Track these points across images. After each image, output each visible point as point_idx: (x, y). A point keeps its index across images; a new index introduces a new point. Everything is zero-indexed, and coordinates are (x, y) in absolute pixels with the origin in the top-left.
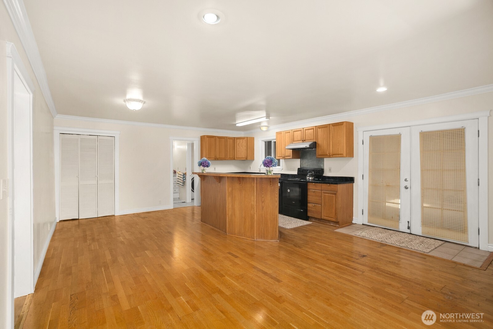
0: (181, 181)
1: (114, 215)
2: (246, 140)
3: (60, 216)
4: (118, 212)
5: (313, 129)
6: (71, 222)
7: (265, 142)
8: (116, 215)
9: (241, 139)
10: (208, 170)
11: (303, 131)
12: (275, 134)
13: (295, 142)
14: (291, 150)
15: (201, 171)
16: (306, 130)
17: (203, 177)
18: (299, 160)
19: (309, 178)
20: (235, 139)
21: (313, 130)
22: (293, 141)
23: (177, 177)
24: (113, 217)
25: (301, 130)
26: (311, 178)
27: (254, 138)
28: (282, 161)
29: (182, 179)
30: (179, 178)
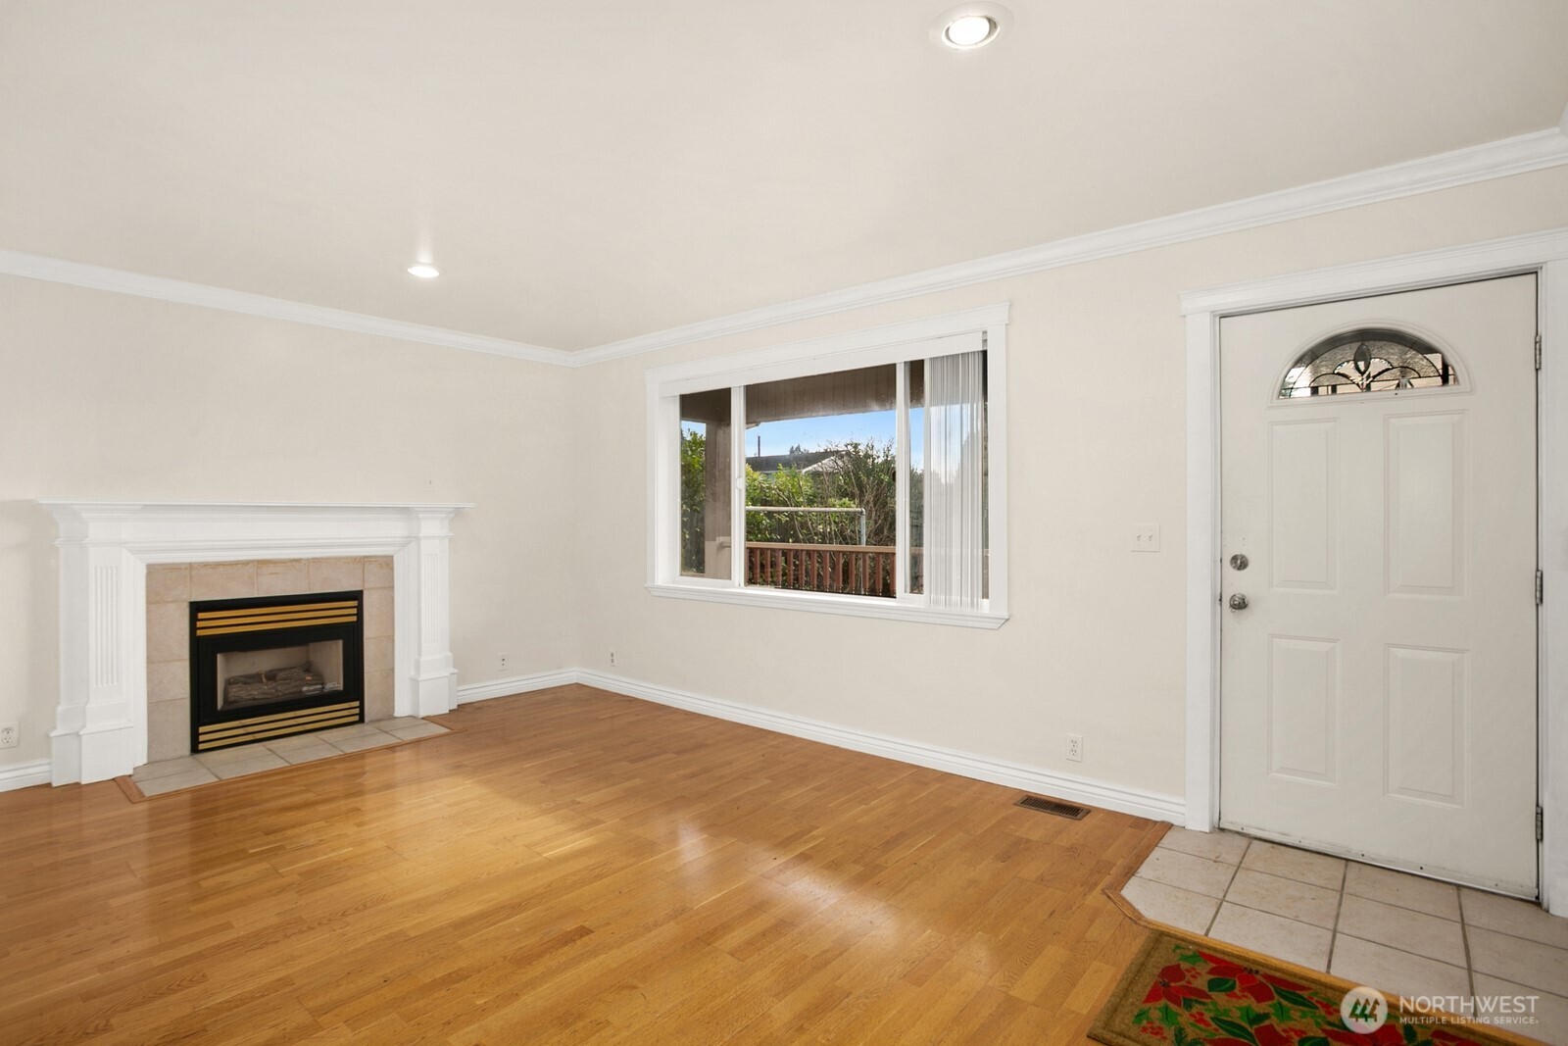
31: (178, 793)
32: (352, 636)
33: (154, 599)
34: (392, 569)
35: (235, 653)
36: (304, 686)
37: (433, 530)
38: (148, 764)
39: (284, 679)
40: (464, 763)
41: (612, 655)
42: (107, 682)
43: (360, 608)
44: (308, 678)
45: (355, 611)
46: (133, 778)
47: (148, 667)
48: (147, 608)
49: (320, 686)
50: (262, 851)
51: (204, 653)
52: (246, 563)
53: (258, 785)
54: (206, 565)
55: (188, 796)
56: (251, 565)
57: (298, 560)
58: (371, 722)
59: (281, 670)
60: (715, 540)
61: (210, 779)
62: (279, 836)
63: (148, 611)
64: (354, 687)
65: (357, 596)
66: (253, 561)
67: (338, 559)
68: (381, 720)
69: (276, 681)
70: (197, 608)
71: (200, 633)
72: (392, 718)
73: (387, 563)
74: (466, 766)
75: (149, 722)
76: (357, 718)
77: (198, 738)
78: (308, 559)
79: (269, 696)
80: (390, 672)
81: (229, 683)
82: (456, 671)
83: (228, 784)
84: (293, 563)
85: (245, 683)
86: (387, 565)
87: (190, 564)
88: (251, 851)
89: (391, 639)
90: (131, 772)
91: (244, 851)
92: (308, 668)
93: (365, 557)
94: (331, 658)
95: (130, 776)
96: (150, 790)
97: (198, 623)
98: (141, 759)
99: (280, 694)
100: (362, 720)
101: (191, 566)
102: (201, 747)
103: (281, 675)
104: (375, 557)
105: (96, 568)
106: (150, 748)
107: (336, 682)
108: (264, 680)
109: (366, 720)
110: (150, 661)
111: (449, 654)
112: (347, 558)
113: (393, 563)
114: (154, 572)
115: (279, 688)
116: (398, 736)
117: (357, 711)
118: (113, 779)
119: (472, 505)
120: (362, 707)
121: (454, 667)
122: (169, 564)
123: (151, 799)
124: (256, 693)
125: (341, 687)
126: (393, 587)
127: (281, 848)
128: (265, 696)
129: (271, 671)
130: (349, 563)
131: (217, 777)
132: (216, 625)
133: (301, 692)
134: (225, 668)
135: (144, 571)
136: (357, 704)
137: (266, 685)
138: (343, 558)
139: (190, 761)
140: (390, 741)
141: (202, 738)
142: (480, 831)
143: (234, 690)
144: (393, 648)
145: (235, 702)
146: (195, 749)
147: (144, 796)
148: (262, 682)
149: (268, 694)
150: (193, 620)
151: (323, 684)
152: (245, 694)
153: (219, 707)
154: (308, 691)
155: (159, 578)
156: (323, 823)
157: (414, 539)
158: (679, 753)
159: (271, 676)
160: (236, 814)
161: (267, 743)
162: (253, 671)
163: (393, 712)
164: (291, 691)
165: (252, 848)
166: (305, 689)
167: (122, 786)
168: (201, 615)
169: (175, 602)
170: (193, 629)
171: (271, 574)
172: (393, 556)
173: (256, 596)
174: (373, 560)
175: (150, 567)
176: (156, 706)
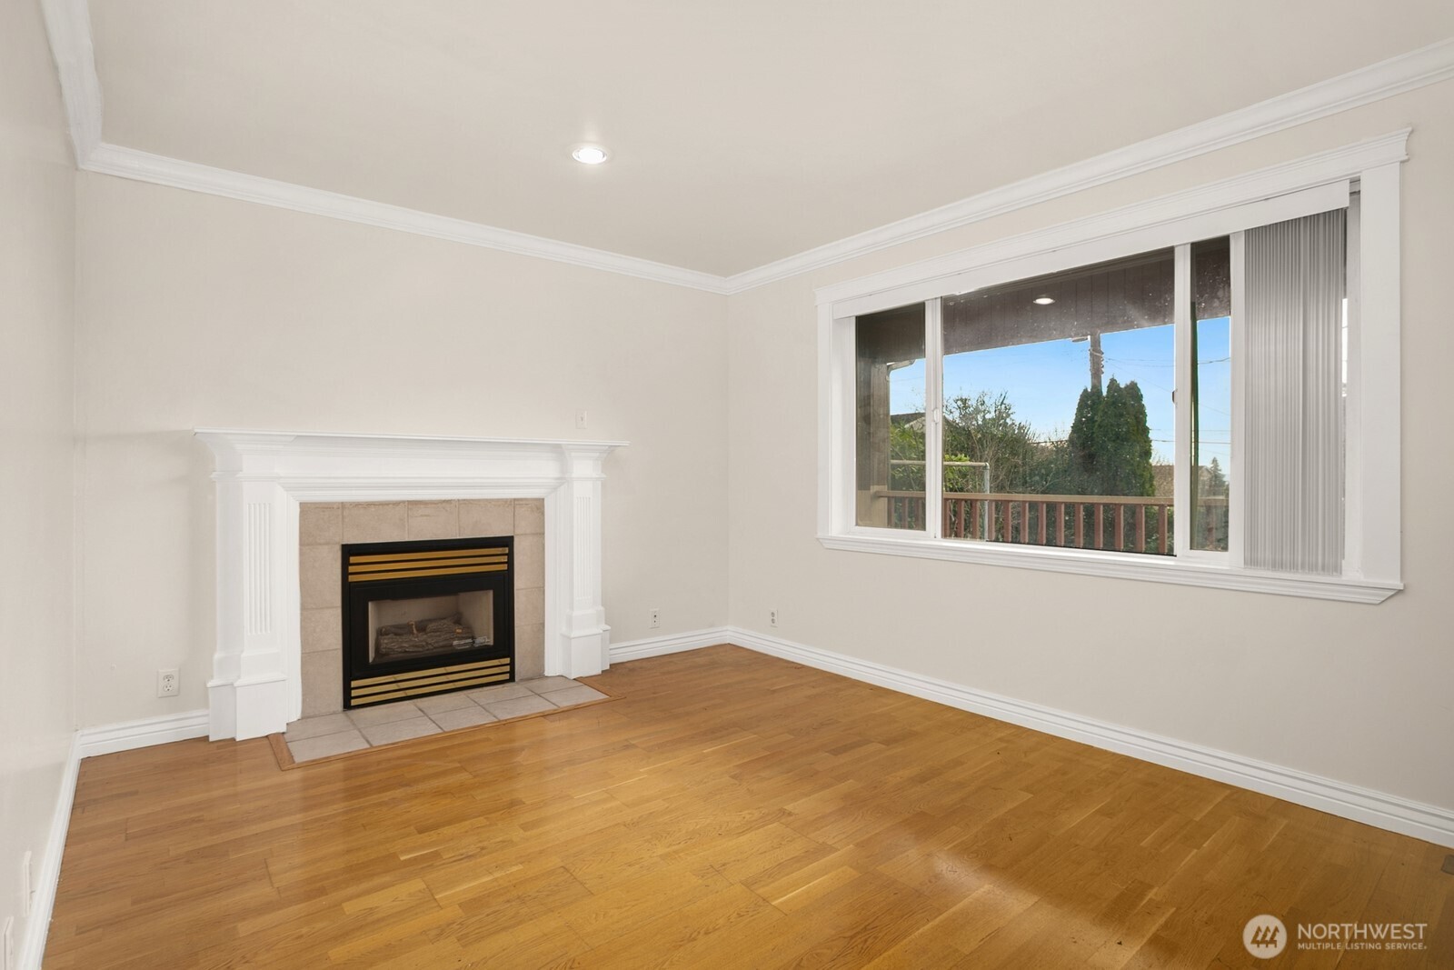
31: (327, 760)
32: (501, 586)
33: (307, 540)
34: (543, 514)
35: (389, 601)
36: (454, 639)
37: (585, 470)
38: (303, 718)
39: (434, 631)
40: (633, 742)
41: (773, 614)
42: (261, 630)
43: (511, 555)
44: (459, 631)
45: (504, 558)
46: (285, 736)
47: (302, 614)
48: (301, 550)
49: (470, 641)
50: (415, 859)
51: (356, 599)
52: (397, 504)
53: (410, 756)
54: (357, 505)
55: (340, 766)
56: (402, 506)
57: (449, 502)
58: (522, 680)
59: (430, 621)
60: (869, 489)
61: (361, 745)
62: (433, 836)
63: (301, 554)
64: (504, 644)
65: (507, 542)
66: (404, 502)
67: (489, 501)
68: (532, 679)
69: (426, 634)
70: (349, 551)
71: (352, 578)
72: (541, 676)
73: (538, 506)
74: (634, 746)
75: (302, 674)
76: (507, 677)
77: (350, 693)
78: (459, 501)
79: (421, 649)
80: (540, 627)
81: (380, 633)
82: (609, 628)
83: (381, 752)
84: (444, 504)
85: (396, 634)
86: (538, 509)
87: (342, 503)
88: (403, 858)
89: (542, 590)
90: (283, 729)
91: (394, 856)
92: (458, 619)
93: (515, 500)
94: (482, 609)
95: (283, 733)
96: (302, 753)
97: (350, 567)
98: (295, 713)
99: (430, 647)
100: (512, 679)
101: (343, 505)
102: (354, 702)
103: (431, 626)
104: (526, 499)
105: (249, 504)
106: (304, 701)
107: (486, 637)
108: (415, 631)
109: (516, 679)
110: (303, 608)
111: (602, 608)
112: (498, 500)
113: (544, 507)
114: (306, 510)
115: (429, 641)
116: (553, 701)
117: (507, 669)
118: (267, 736)
119: (626, 443)
120: (512, 664)
121: (606, 623)
122: (321, 503)
123: (300, 766)
124: (406, 645)
125: (492, 643)
126: (544, 534)
127: (436, 855)
128: (416, 649)
129: (422, 621)
130: (499, 506)
131: (368, 742)
132: (372, 570)
133: (451, 645)
134: (376, 616)
135: (298, 510)
136: (507, 660)
137: (417, 637)
138: (493, 500)
139: (342, 718)
140: (547, 707)
141: (354, 693)
142: (676, 852)
143: (386, 641)
144: (544, 600)
145: (387, 654)
146: (347, 706)
147: (294, 762)
148: (413, 634)
149: (416, 646)
150: (345, 564)
151: (473, 638)
152: (396, 646)
153: (371, 660)
154: (459, 645)
155: (312, 515)
156: (481, 821)
157: (563, 480)
158: (889, 742)
159: (422, 627)
160: (387, 796)
161: (419, 701)
162: (403, 621)
163: (544, 671)
164: (441, 644)
165: (404, 852)
166: (455, 643)
167: (274, 743)
168: (353, 559)
169: (327, 544)
170: (345, 574)
171: (422, 516)
172: (543, 499)
173: (407, 540)
174: (524, 502)
175: (303, 505)
176: (309, 656)
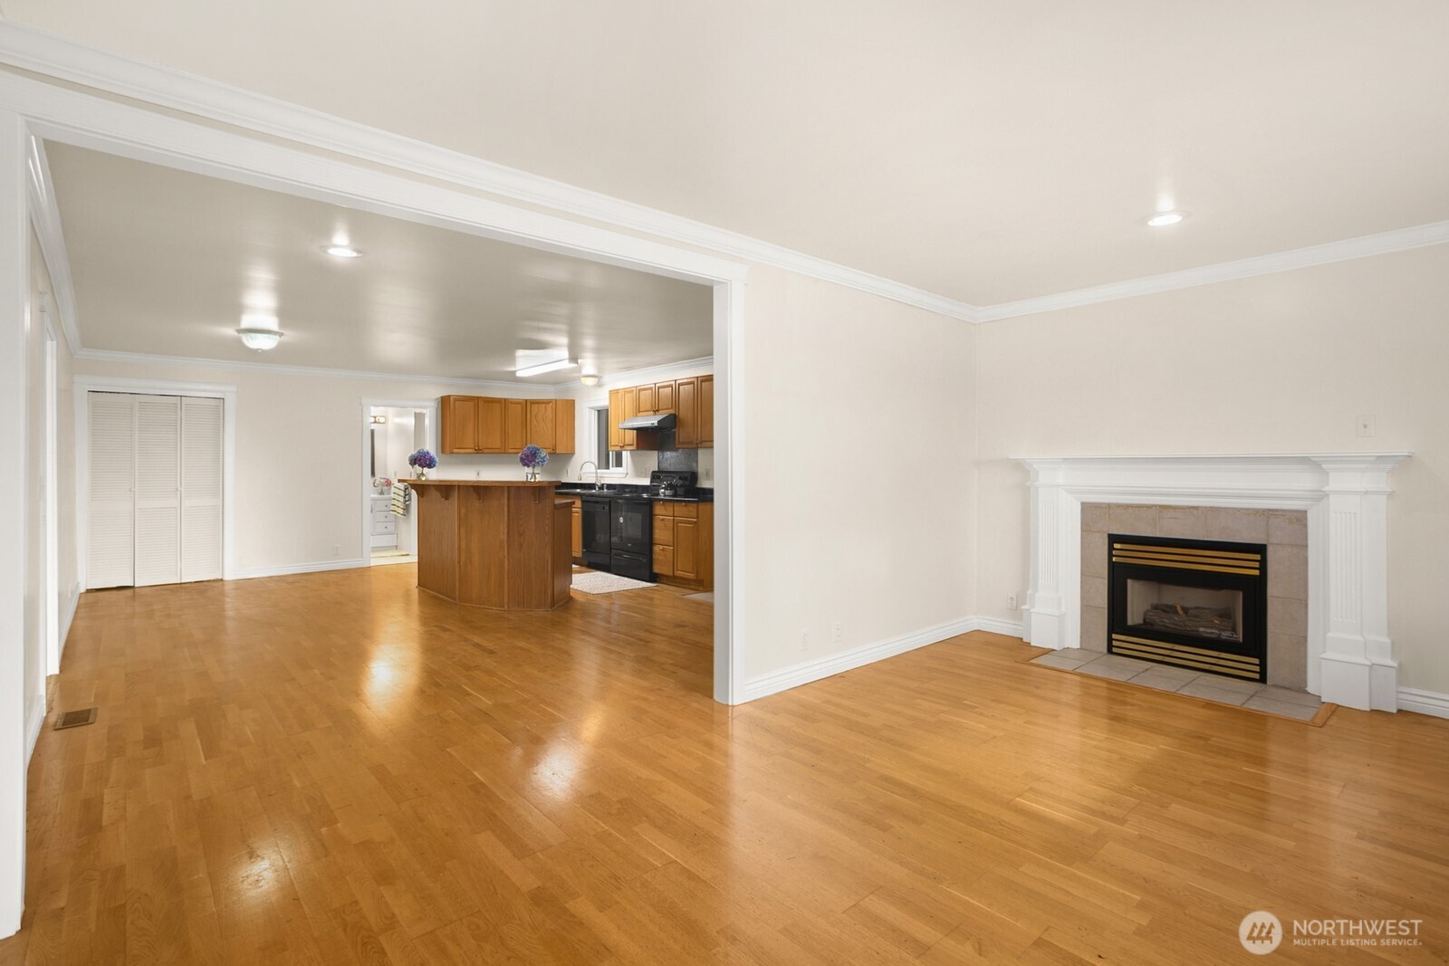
0: (400, 504)
1: (222, 580)
2: (554, 406)
3: (88, 579)
4: (232, 572)
5: (692, 383)
6: (115, 592)
7: (598, 411)
8: (225, 578)
9: (543, 403)
10: (432, 475)
11: (656, 390)
12: (607, 395)
13: (641, 414)
14: (635, 431)
15: (414, 477)
16: (683, 384)
17: (422, 488)
18: (656, 452)
19: (664, 493)
20: (529, 404)
21: (692, 386)
22: (638, 411)
23: (393, 495)
24: (220, 583)
25: (651, 389)
26: (668, 492)
27: (574, 401)
28: (626, 455)
29: (402, 499)
30: (396, 497)
33: (1086, 529)
34: (1305, 526)
37: (1343, 484)
38: (1081, 648)
39: (1194, 617)
43: (1264, 562)
44: (1216, 622)
45: (1257, 565)
47: (1081, 578)
48: (1082, 534)
49: (1217, 631)
51: (1119, 576)
52: (1149, 507)
54: (1119, 506)
56: (1154, 508)
57: (1196, 508)
58: (1274, 684)
59: (1192, 609)
63: (1082, 538)
64: (1255, 644)
65: (1260, 549)
66: (1155, 506)
67: (1236, 509)
68: (1286, 688)
69: (1187, 617)
70: (1113, 539)
71: (1114, 559)
72: (1302, 690)
73: (1298, 517)
75: (1081, 620)
76: (1258, 675)
77: (1113, 643)
78: (1206, 507)
80: (1303, 641)
84: (1191, 510)
85: (1161, 611)
86: (1298, 520)
87: (1109, 504)
89: (1303, 602)
92: (1227, 613)
93: (1269, 510)
97: (1113, 552)
98: (1075, 643)
99: (1188, 628)
100: (1263, 680)
101: (1109, 506)
102: (1116, 651)
103: (1194, 613)
104: (1282, 510)
105: (1043, 503)
106: (1082, 638)
107: (1236, 634)
108: (1180, 613)
110: (1083, 574)
112: (1249, 509)
113: (1306, 519)
114: (1086, 508)
115: (1187, 623)
117: (1259, 668)
118: (1045, 648)
120: (1264, 666)
121: (1391, 659)
122: (1095, 503)
125: (1240, 641)
126: (1307, 546)
128: (1175, 627)
129: (1188, 607)
130: (1251, 515)
132: (1124, 554)
133: (1198, 631)
134: (1134, 594)
135: (1080, 507)
136: (1258, 660)
138: (1242, 509)
139: (1106, 659)
141: (1116, 644)
143: (1151, 613)
144: (1306, 613)
146: (1111, 651)
149: (1177, 625)
150: (1111, 548)
151: (1220, 630)
153: (1129, 623)
154: (1206, 632)
155: (1091, 512)
157: (1323, 494)
159: (1186, 612)
163: (1306, 686)
166: (1202, 629)
167: (1041, 652)
168: (1115, 546)
169: (1098, 532)
170: (1110, 556)
171: (1171, 518)
172: (1306, 512)
173: (1158, 536)
174: (1280, 513)
175: (1082, 504)
176: (1086, 608)
